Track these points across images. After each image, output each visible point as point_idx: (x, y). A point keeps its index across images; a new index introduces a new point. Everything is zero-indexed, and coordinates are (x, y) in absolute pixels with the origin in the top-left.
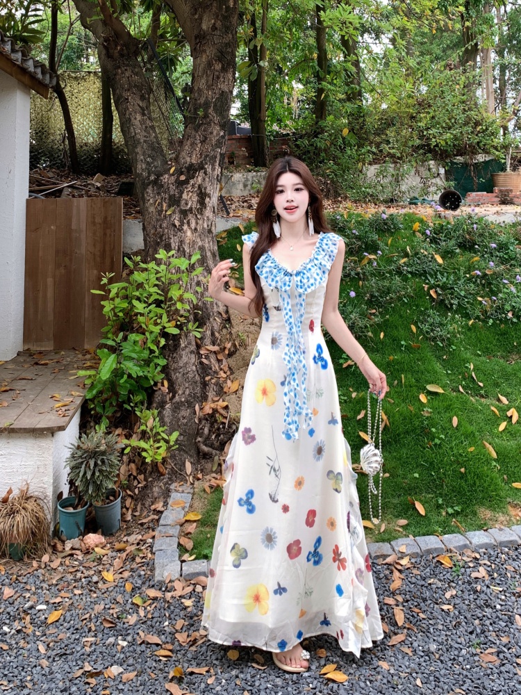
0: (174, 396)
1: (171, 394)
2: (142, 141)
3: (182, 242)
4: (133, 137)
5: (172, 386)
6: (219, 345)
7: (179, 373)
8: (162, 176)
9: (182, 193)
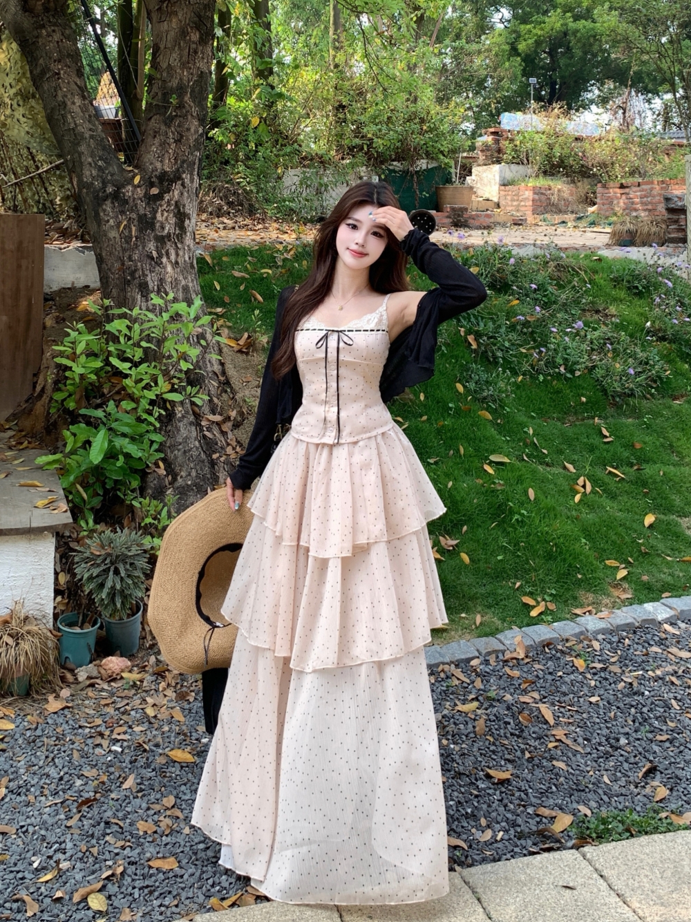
0: (175, 479)
1: (170, 477)
2: (87, 136)
3: (161, 281)
4: (73, 129)
5: (170, 467)
6: (221, 414)
7: (179, 450)
8: (124, 187)
9: (155, 212)
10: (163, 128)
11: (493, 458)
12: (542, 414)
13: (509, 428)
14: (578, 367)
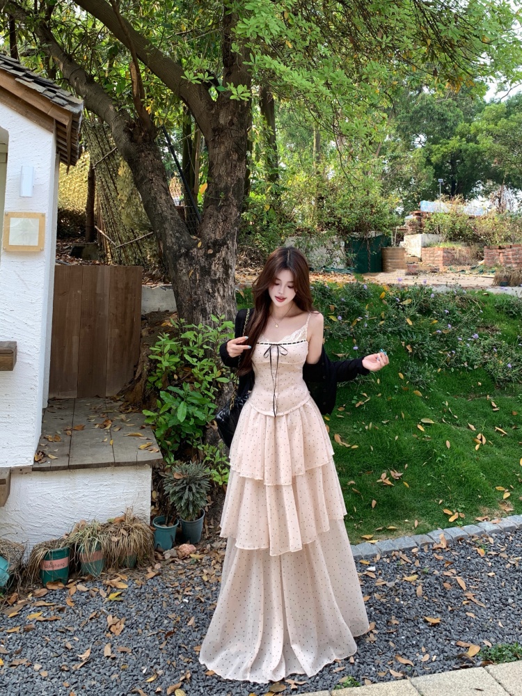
2: (169, 218)
3: (215, 307)
4: (161, 214)
8: (192, 249)
9: (210, 264)
10: (215, 212)
11: (424, 421)
12: (453, 392)
13: (433, 401)
14: (476, 363)
